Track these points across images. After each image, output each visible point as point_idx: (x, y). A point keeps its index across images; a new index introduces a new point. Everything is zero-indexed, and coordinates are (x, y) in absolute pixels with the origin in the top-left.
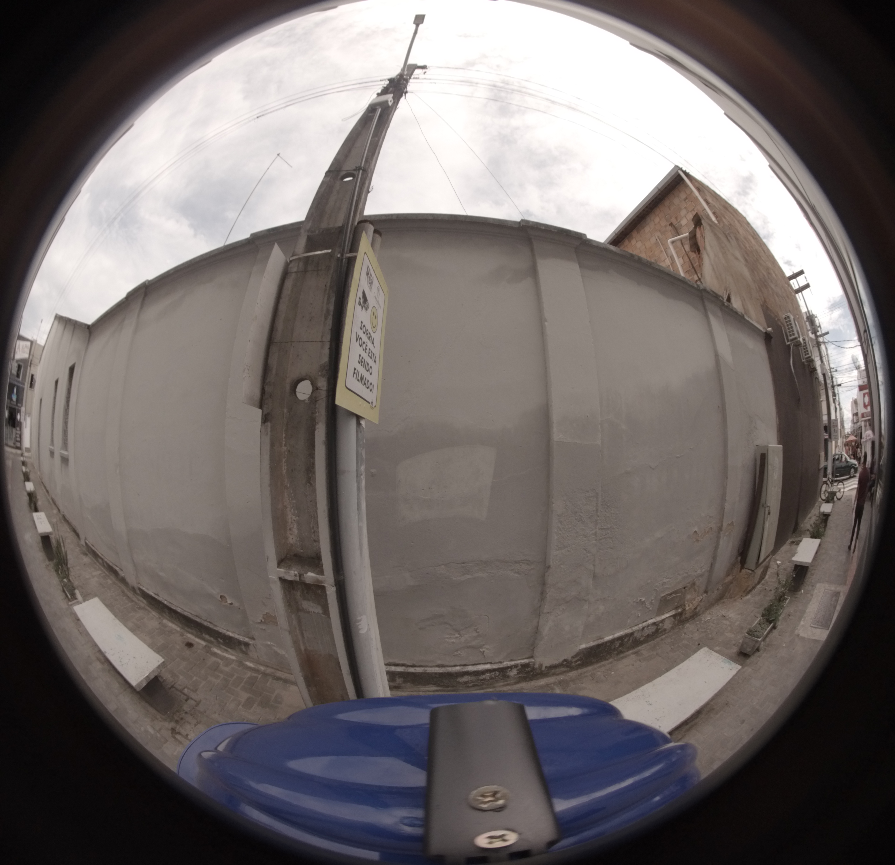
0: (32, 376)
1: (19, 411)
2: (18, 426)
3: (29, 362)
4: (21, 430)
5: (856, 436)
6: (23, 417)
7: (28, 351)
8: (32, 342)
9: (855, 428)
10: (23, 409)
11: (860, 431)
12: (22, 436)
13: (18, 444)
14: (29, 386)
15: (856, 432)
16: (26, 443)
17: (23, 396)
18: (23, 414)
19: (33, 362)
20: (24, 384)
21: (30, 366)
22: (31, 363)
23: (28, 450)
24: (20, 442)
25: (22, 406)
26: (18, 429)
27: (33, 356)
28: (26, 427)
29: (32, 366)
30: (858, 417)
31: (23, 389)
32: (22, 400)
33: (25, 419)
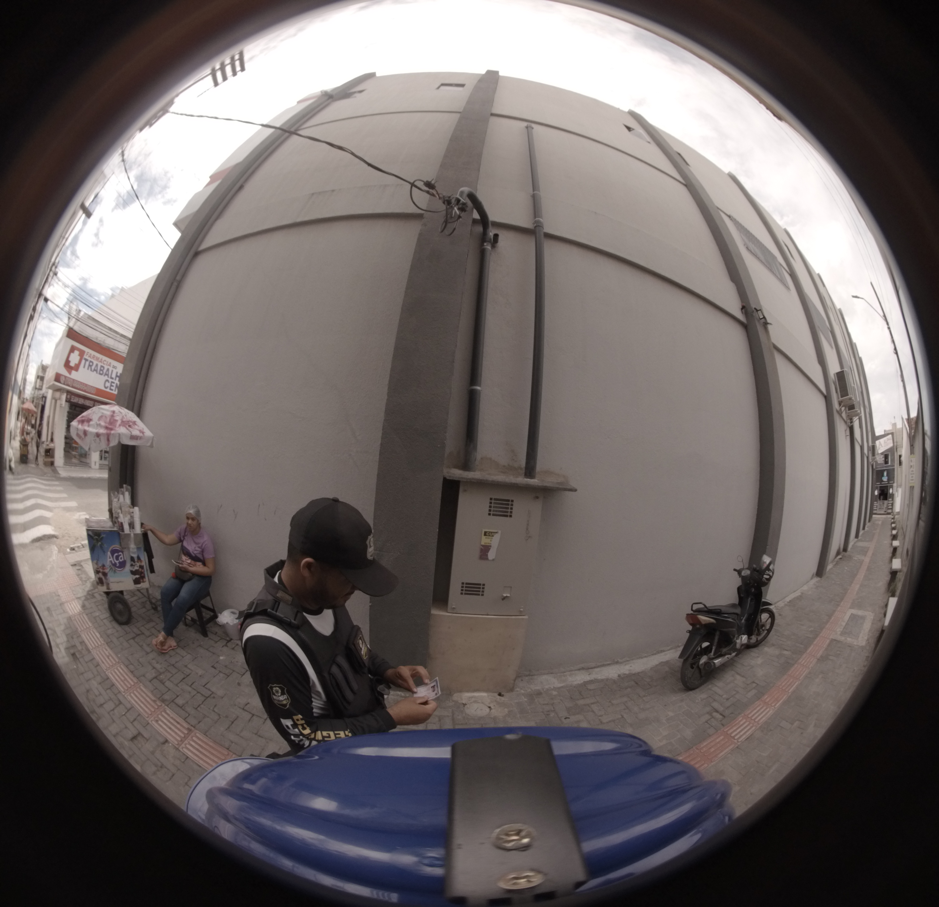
0: (900, 456)
1: (892, 487)
2: (890, 498)
3: (895, 448)
4: (893, 500)
5: (35, 407)
6: (895, 490)
7: (891, 441)
8: (892, 434)
9: (36, 395)
10: (895, 485)
11: (41, 403)
12: (894, 504)
13: (890, 511)
14: (898, 465)
15: (35, 401)
16: (897, 508)
17: (894, 474)
18: (895, 488)
19: (898, 447)
20: (894, 466)
21: (897, 451)
22: (896, 449)
23: (898, 513)
24: (892, 509)
25: (894, 483)
26: (890, 499)
27: (897, 442)
28: (898, 496)
29: (898, 450)
30: (43, 384)
31: (894, 469)
32: (894, 477)
33: (897, 491)
